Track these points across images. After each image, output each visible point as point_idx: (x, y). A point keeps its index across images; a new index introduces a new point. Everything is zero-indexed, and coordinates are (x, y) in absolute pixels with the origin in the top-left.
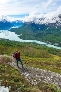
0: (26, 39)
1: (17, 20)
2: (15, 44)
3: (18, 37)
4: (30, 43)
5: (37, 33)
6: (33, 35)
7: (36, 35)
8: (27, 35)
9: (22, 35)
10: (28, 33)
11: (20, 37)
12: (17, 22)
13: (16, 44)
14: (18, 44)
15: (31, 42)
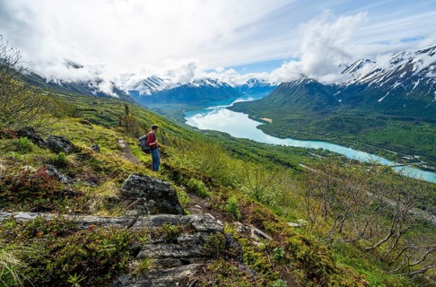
0: (289, 137)
1: (253, 81)
2: (253, 152)
3: (258, 127)
4: (306, 152)
5: (332, 116)
6: (317, 125)
7: (328, 125)
8: (291, 121)
9: (270, 121)
10: (295, 116)
11: (266, 129)
12: (251, 85)
13: (256, 149)
14: (265, 153)
15: (309, 150)
